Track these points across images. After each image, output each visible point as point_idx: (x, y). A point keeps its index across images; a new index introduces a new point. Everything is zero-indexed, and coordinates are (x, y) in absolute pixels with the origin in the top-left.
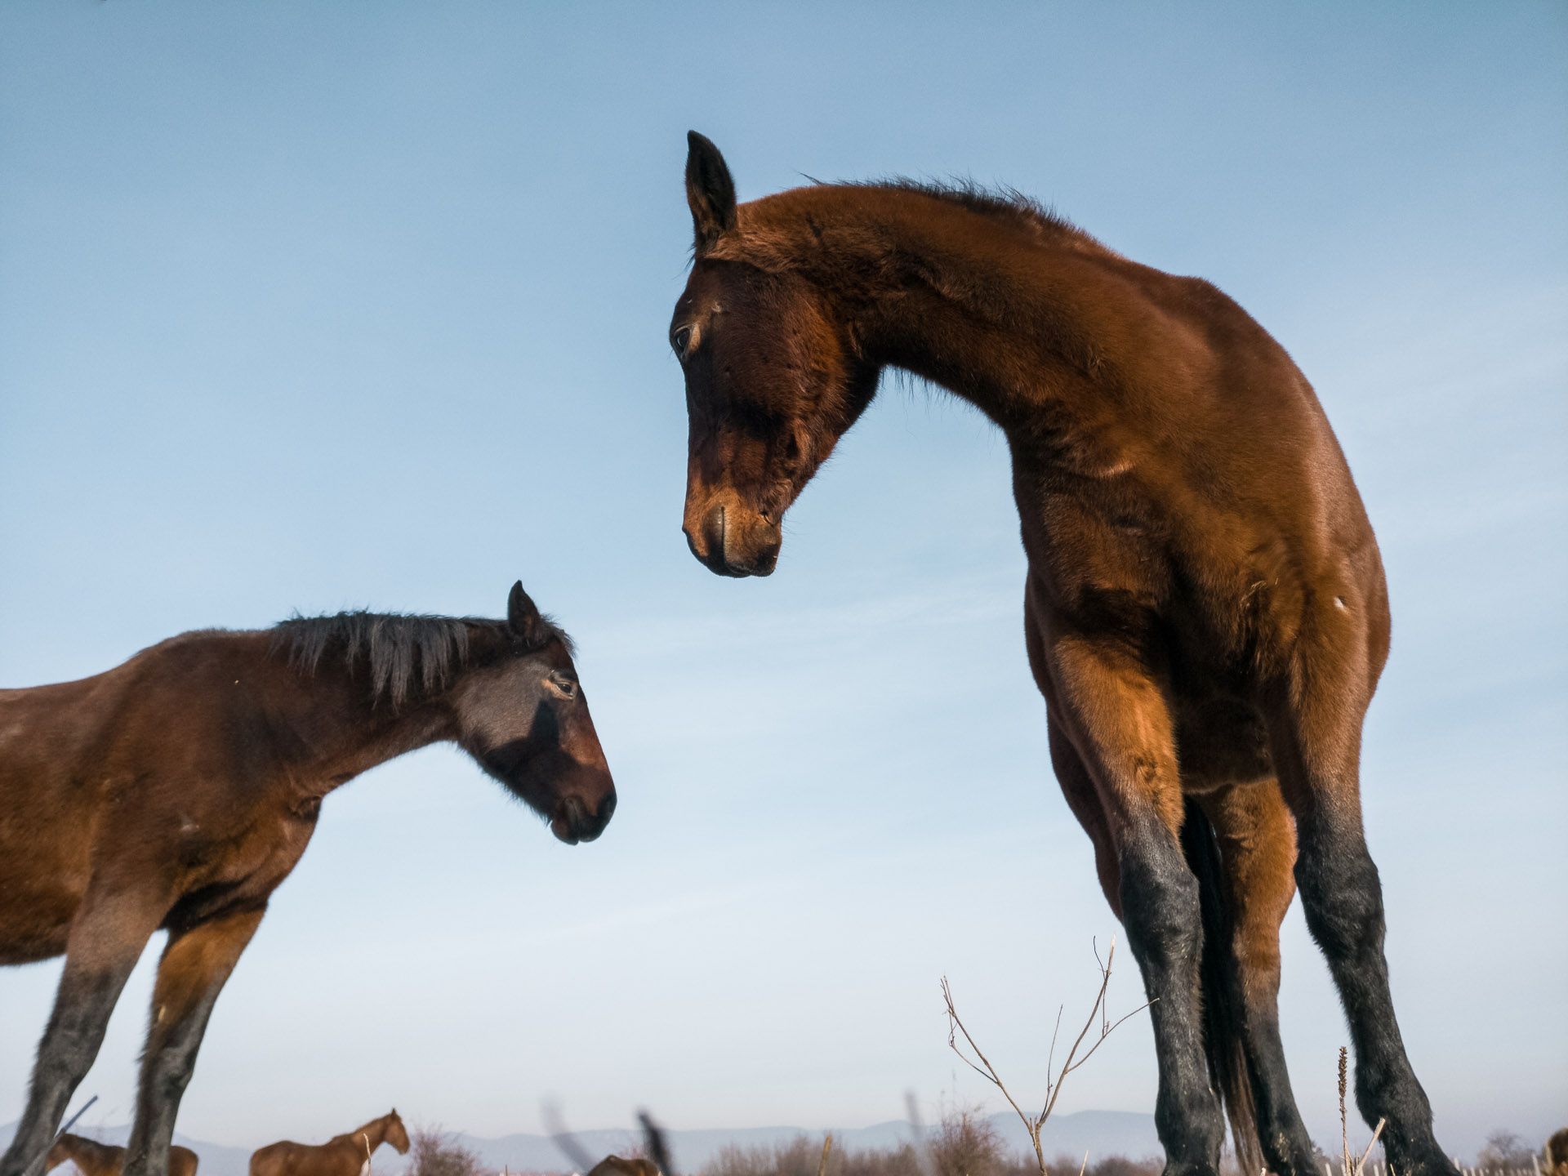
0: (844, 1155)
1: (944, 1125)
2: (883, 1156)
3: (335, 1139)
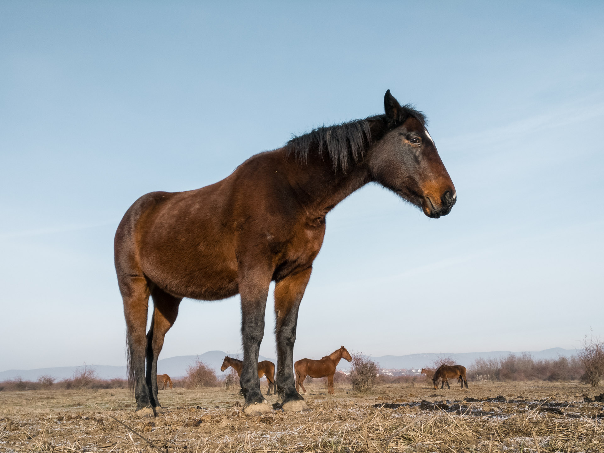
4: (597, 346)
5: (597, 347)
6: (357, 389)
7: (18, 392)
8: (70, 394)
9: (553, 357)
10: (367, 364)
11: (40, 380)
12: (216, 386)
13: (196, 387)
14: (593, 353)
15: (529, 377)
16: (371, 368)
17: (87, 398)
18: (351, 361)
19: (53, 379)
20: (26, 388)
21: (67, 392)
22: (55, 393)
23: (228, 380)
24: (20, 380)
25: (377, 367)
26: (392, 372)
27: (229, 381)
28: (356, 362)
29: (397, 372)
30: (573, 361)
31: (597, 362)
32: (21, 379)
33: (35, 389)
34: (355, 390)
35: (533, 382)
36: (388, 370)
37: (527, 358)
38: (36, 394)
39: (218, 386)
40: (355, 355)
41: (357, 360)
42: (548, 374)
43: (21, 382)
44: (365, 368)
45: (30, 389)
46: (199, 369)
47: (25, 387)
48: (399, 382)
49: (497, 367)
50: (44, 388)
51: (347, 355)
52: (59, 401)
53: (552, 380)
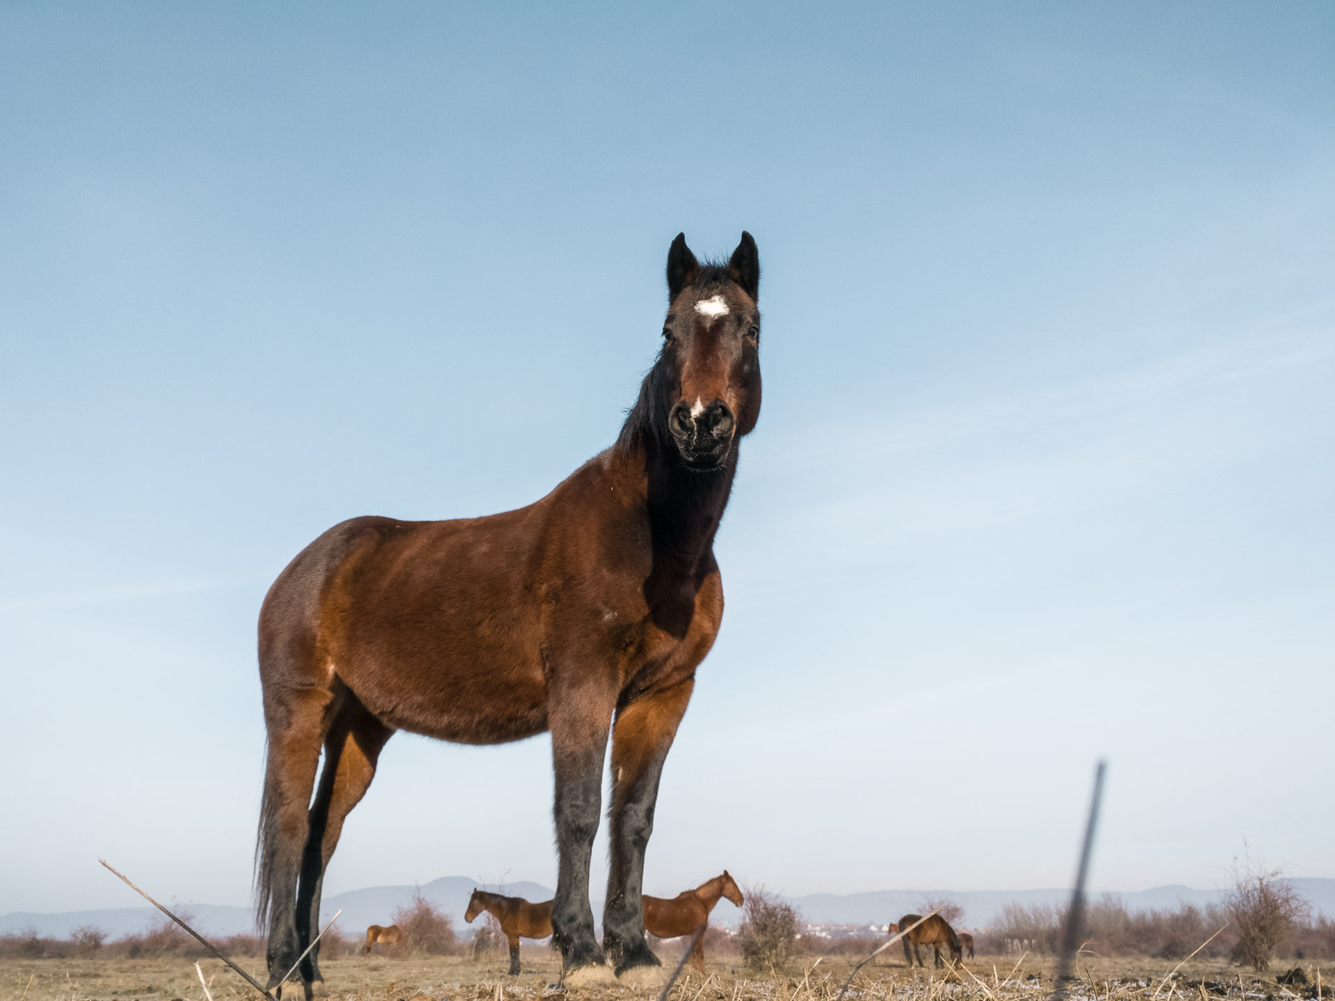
0: (1125, 915)
1: (1239, 887)
2: (1165, 916)
3: (682, 894)
4: (1261, 880)
5: (1261, 884)
6: (754, 964)
7: (25, 962)
8: (134, 967)
9: (1169, 906)
10: (775, 909)
11: (75, 936)
12: (452, 954)
13: (410, 953)
14: (1253, 895)
15: (1119, 948)
16: (784, 917)
17: (171, 976)
18: (741, 905)
19: (102, 934)
20: (45, 953)
21: (131, 962)
22: (104, 965)
23: (478, 941)
24: (32, 936)
25: (796, 915)
26: (827, 929)
27: (482, 942)
28: (753, 905)
29: (839, 931)
30: (1212, 915)
31: (1263, 917)
32: (34, 934)
33: (62, 956)
34: (751, 967)
35: (1130, 960)
36: (820, 925)
37: (1114, 905)
38: (64, 966)
39: (457, 954)
40: (751, 890)
41: (753, 902)
42: (1161, 944)
43: (34, 939)
44: (770, 918)
45: (51, 956)
46: (419, 915)
47: (42, 951)
48: (842, 953)
49: (1050, 925)
50: (82, 953)
51: (733, 891)
52: (109, 981)
53: (1170, 956)
